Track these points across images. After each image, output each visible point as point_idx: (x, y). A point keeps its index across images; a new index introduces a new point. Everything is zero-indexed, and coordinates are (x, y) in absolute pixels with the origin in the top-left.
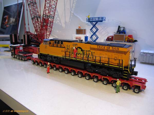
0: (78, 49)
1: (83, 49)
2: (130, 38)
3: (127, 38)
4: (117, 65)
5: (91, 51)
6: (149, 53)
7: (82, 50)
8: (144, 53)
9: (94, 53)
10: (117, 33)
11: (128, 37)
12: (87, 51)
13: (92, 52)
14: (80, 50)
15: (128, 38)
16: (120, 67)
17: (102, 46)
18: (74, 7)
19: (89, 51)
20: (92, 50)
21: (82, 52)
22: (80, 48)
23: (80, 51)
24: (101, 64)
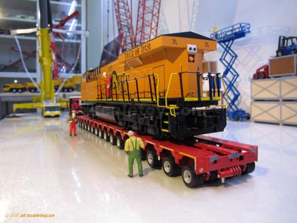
0: (113, 75)
1: (117, 75)
5: (126, 74)
13: (126, 77)
14: (115, 77)
18: (195, 20)
20: (126, 70)
22: (115, 73)
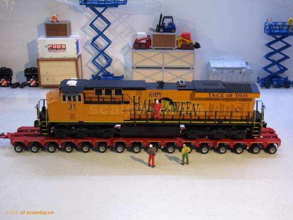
0: (162, 101)
1: (174, 101)
2: (188, 41)
3: (180, 41)
4: (240, 118)
5: (192, 103)
6: (226, 68)
7: (171, 103)
8: (218, 69)
9: (198, 104)
10: (158, 30)
11: (183, 39)
12: (182, 103)
13: (194, 105)
14: (167, 103)
15: (183, 41)
16: (249, 122)
17: (217, 94)
19: (187, 102)
20: (193, 100)
21: (171, 106)
22: (167, 99)
23: (166, 105)
24: (217, 122)
